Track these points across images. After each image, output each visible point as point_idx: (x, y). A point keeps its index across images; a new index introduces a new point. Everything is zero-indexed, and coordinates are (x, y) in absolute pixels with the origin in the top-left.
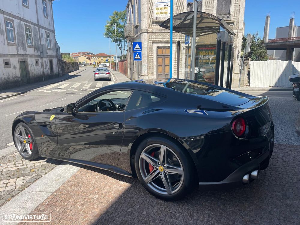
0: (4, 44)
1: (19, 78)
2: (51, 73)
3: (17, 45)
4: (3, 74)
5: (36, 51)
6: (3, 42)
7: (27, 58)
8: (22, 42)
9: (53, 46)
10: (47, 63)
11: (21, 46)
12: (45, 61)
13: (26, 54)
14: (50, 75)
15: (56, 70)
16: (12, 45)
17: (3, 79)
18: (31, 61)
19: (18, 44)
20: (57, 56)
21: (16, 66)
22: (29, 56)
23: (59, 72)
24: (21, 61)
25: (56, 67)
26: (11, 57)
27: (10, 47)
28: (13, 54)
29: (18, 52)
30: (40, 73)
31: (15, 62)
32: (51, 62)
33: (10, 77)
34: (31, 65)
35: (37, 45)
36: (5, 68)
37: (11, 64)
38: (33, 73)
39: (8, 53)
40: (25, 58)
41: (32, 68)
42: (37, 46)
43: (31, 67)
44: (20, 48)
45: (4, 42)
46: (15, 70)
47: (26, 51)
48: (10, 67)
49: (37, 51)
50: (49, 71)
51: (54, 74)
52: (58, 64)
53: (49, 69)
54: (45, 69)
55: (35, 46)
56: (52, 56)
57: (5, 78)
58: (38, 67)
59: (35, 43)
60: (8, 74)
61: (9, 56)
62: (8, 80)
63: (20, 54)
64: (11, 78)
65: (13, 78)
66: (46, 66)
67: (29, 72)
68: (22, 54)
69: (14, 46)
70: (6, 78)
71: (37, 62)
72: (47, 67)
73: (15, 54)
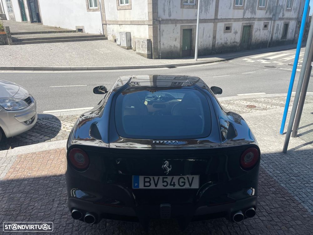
0: (230, 8)
1: (238, 43)
2: (281, 39)
3: (245, 8)
4: (221, 39)
5: (268, 13)
6: (229, 6)
7: (254, 22)
8: (253, 4)
9: (295, 5)
10: (279, 27)
11: (249, 9)
12: (278, 25)
13: (253, 18)
14: (280, 40)
15: (290, 35)
16: (239, 9)
17: (220, 43)
18: (258, 26)
19: (247, 7)
20: (298, 18)
21: (237, 31)
22: (257, 19)
23: (294, 38)
24: (245, 25)
25: (293, 31)
26: (234, 21)
27: (236, 11)
28: (237, 19)
29: (244, 15)
30: (267, 38)
31: (237, 27)
32: (286, 26)
33: (227, 42)
34: (256, 29)
35: (271, 6)
36: (224, 33)
37: (233, 28)
38: (256, 39)
39: (231, 18)
40: (251, 22)
41: (258, 33)
42: (271, 8)
43: (256, 31)
44: (247, 11)
45: (231, 6)
46: (235, 35)
47: (255, 13)
48: (231, 32)
49: (270, 13)
50: (280, 36)
51: (287, 40)
52: (296, 28)
53: (281, 33)
54: (274, 34)
55: (269, 8)
56: (291, 19)
57: (221, 43)
58: (266, 32)
59: (269, 5)
60: (227, 38)
61: (233, 20)
62: (225, 45)
63: (245, 18)
64: (229, 43)
65: (231, 43)
66: (277, 29)
67: (252, 37)
68: (249, 17)
69: (241, 9)
70: (223, 43)
71: (266, 26)
72: (279, 31)
73: (239, 19)
